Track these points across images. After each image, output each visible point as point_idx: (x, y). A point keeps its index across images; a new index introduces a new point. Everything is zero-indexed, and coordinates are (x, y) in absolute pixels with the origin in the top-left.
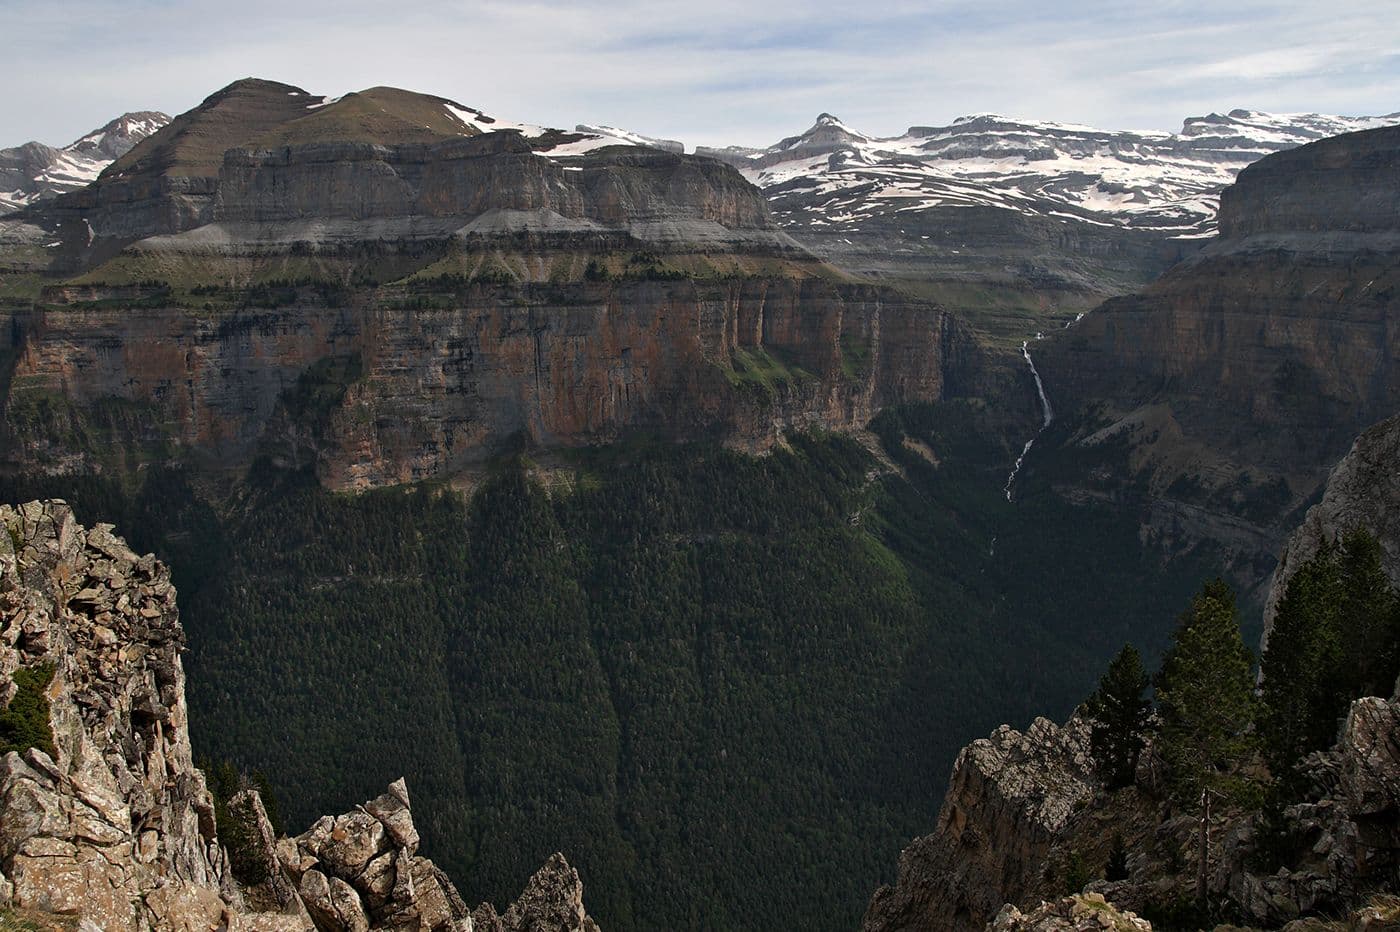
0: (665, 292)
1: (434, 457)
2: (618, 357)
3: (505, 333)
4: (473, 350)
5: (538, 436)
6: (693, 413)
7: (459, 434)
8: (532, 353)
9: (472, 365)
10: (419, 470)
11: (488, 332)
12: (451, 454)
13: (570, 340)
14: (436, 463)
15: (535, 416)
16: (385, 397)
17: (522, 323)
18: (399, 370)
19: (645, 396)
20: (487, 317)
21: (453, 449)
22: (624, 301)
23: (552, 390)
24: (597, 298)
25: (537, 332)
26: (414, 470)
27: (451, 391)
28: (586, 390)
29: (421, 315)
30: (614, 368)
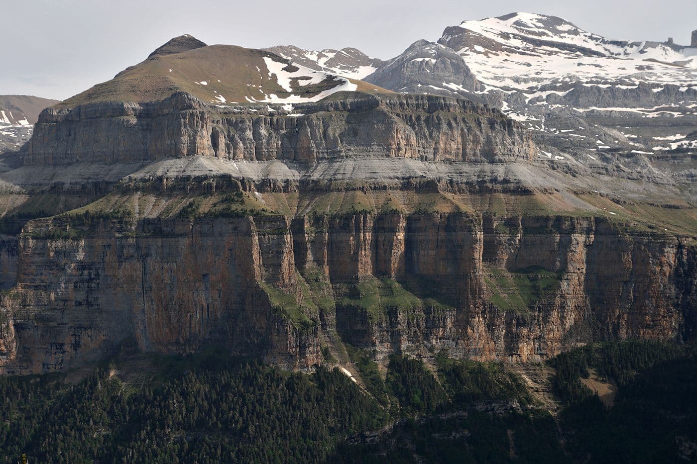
0: (231, 226)
1: (61, 355)
2: (200, 281)
3: (121, 259)
4: (100, 272)
5: (143, 344)
6: (247, 331)
7: (85, 339)
8: (141, 276)
9: (98, 284)
10: (48, 364)
11: (111, 257)
12: (76, 354)
13: (166, 266)
14: (62, 360)
15: (141, 327)
16: (24, 306)
17: (132, 251)
18: (40, 286)
19: (219, 314)
20: (109, 246)
21: (79, 350)
22: (202, 234)
23: (155, 307)
24: (182, 232)
25: (144, 258)
26: (44, 365)
27: (79, 304)
28: (177, 307)
29: (54, 243)
30: (197, 290)
